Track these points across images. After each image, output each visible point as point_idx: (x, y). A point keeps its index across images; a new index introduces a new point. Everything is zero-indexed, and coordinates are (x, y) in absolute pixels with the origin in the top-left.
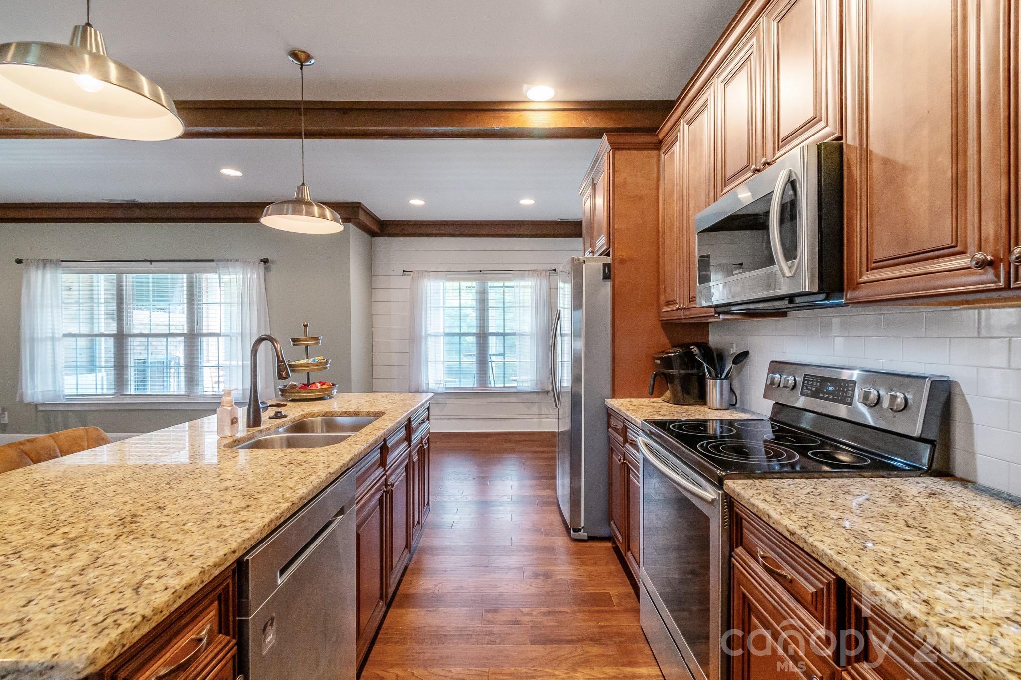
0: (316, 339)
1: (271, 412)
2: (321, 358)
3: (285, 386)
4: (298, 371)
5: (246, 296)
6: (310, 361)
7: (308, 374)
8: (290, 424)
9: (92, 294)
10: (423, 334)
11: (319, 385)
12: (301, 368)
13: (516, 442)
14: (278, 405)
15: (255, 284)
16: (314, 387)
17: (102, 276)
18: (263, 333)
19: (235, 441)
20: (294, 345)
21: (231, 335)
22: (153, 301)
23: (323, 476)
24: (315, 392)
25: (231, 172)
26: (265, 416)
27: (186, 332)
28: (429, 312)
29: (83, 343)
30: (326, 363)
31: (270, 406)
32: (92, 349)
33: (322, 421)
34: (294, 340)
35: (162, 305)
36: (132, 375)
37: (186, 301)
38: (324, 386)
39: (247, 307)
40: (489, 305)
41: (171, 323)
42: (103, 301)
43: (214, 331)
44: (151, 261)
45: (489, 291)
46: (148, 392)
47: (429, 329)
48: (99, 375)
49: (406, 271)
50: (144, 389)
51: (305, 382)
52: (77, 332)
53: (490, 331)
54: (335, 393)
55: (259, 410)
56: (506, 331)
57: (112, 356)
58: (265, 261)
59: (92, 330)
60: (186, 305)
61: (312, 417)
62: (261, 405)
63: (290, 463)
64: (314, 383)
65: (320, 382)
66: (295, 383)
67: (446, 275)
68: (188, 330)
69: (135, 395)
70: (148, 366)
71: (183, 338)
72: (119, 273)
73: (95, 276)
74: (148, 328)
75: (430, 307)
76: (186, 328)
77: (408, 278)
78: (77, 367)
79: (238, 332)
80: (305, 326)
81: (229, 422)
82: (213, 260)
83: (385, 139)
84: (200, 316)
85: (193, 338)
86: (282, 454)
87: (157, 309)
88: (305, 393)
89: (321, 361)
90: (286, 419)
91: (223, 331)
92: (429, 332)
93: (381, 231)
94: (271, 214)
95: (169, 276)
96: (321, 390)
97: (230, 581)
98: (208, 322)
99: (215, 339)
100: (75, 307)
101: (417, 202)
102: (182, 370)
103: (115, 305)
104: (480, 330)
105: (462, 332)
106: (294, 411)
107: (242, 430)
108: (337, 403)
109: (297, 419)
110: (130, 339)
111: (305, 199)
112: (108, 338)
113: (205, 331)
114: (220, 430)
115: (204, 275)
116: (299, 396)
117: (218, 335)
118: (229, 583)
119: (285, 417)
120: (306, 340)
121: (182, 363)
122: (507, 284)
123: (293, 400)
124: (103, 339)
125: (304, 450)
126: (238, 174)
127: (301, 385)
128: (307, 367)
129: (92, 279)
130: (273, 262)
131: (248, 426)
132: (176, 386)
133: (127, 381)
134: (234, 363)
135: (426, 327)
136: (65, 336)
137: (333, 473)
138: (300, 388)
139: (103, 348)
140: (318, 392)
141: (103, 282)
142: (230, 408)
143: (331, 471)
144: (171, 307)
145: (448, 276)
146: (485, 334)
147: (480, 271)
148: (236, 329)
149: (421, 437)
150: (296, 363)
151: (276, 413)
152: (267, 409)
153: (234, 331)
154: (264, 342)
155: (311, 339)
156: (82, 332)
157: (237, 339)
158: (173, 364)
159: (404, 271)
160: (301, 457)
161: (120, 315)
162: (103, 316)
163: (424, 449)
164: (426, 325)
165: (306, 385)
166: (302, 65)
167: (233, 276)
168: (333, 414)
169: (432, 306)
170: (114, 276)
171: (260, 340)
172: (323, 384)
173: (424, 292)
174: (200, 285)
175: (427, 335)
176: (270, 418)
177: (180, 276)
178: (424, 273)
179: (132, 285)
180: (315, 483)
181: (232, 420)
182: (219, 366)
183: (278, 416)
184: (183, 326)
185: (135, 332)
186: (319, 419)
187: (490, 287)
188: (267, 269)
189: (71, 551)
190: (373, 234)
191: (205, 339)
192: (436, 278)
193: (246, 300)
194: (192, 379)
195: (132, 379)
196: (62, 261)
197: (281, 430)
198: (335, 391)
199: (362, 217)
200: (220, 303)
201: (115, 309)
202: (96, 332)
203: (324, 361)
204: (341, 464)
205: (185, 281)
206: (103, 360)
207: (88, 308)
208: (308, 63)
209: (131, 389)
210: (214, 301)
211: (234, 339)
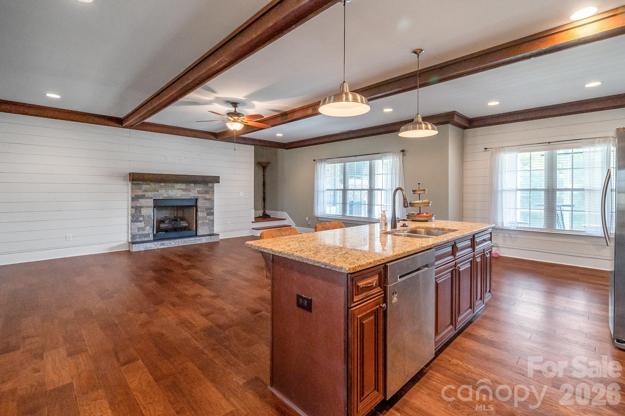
0: (424, 190)
1: (401, 223)
2: (427, 200)
3: (409, 214)
4: (415, 206)
5: (394, 170)
6: (421, 201)
7: (420, 208)
8: (409, 230)
9: (335, 172)
10: (499, 189)
11: (425, 214)
12: (416, 205)
13: (581, 274)
14: (404, 220)
15: (398, 164)
16: (422, 215)
17: (338, 164)
18: (397, 187)
19: (386, 233)
20: (413, 193)
21: (387, 189)
22: (356, 174)
23: (418, 247)
24: (423, 217)
25: (388, 110)
26: (399, 225)
27: (368, 188)
28: (504, 174)
29: (332, 192)
30: (429, 203)
31: (401, 220)
32: (335, 195)
33: (425, 231)
34: (413, 191)
35: (358, 176)
36: (348, 207)
37: (368, 174)
38: (428, 215)
39: (394, 175)
40: (558, 168)
41: (363, 185)
42: (338, 175)
43: (380, 188)
44: (356, 156)
45: (558, 157)
46: (354, 215)
47: (504, 186)
48: (337, 207)
49: (487, 149)
50: (352, 214)
51: (419, 213)
52: (330, 188)
53: (558, 187)
54: (434, 219)
55: (396, 222)
56: (574, 187)
57: (342, 199)
58: (403, 151)
59: (335, 187)
60: (368, 176)
61: (420, 228)
62: (397, 219)
63: (406, 241)
64: (423, 213)
65: (426, 213)
66: (413, 213)
67: (519, 148)
68: (369, 188)
69: (349, 216)
70: (354, 204)
71: (367, 191)
72: (345, 162)
73: (336, 164)
74: (354, 186)
75: (505, 171)
76: (368, 186)
77: (488, 153)
78: (330, 203)
79: (390, 188)
80: (419, 184)
81: (384, 224)
82: (380, 153)
83: (465, 76)
84: (374, 181)
85: (371, 191)
86: (403, 238)
87: (358, 178)
88: (418, 217)
89: (426, 202)
90: (407, 228)
91: (383, 188)
92: (504, 188)
93: (469, 125)
94: (403, 131)
95: (362, 162)
96: (426, 217)
97: (382, 269)
98: (377, 183)
99: (380, 191)
100: (330, 178)
101: (493, 103)
102: (367, 206)
103: (343, 176)
104: (548, 187)
105: (532, 188)
106: (412, 225)
107: (389, 229)
108: (434, 224)
109: (412, 228)
110: (348, 191)
111: (418, 121)
112: (340, 191)
113: (376, 188)
114: (381, 227)
115: (376, 161)
116: (415, 219)
117: (382, 190)
118: (381, 271)
119: (407, 226)
120: (419, 191)
121: (367, 203)
122: (575, 150)
123: (413, 221)
124: (338, 191)
125: (413, 238)
126: (391, 110)
127: (416, 214)
128: (419, 204)
129: (335, 166)
130: (407, 151)
131: (392, 228)
132: (364, 214)
133: (346, 210)
134: (388, 204)
135: (502, 185)
136: (327, 190)
137: (423, 247)
138: (416, 215)
139: (338, 195)
140: (424, 217)
141: (339, 166)
142: (384, 218)
143: (422, 246)
144: (363, 177)
145: (520, 149)
146: (553, 189)
147: (549, 143)
148: (389, 187)
149: (484, 249)
150: (414, 202)
151: (404, 224)
152: (400, 221)
153: (388, 188)
154: (398, 190)
155: (421, 191)
156: (332, 189)
157: (389, 191)
158: (363, 203)
159: (485, 149)
160: (411, 240)
161: (344, 181)
162: (338, 181)
163: (487, 257)
164: (502, 183)
165: (418, 214)
166: (418, 56)
167: (388, 160)
168: (430, 228)
169: (506, 170)
170: (343, 164)
171: (397, 190)
172: (428, 214)
173: (500, 161)
174: (374, 166)
175: (503, 191)
176: (401, 226)
177: (366, 162)
178: (501, 149)
179: (349, 168)
180: (414, 248)
181: (385, 223)
182: (381, 205)
183: (404, 225)
184: (367, 185)
185: (350, 188)
186: (423, 230)
187: (558, 154)
188: (404, 155)
189: (341, 250)
190: (465, 128)
191: (376, 191)
192: (510, 151)
193: (394, 172)
194: (370, 211)
195: (348, 209)
196: (327, 159)
197: (405, 232)
198: (433, 218)
199: (456, 119)
200: (382, 174)
201: (343, 178)
202: (336, 188)
203: (428, 202)
204: (427, 245)
205: (368, 164)
206: (338, 201)
207: (334, 178)
208: (422, 53)
209: (348, 214)
210: (380, 173)
211: (388, 191)
